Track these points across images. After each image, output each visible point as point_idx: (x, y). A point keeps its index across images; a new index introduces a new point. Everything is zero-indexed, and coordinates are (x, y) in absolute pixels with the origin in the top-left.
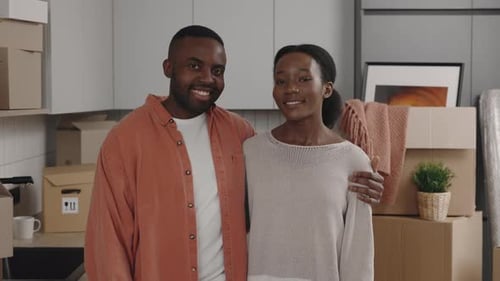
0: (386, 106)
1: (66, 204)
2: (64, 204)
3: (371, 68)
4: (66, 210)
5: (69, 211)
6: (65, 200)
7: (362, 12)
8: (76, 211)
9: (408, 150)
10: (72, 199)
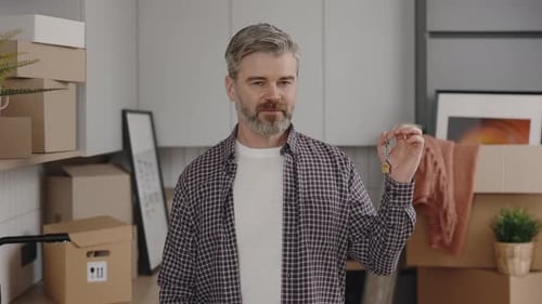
0: (452, 144)
1: (92, 270)
2: (89, 271)
3: (442, 97)
4: (92, 278)
5: (96, 279)
6: (91, 265)
7: (427, 35)
8: (104, 279)
9: (475, 194)
10: (100, 264)
